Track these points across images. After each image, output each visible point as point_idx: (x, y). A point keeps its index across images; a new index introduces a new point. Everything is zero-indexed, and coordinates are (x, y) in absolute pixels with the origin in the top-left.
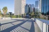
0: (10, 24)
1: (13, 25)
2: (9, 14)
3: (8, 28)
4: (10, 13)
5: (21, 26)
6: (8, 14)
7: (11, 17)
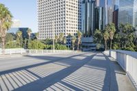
0: (24, 71)
1: (35, 79)
2: (20, 34)
3: (16, 87)
4: (21, 29)
5: (64, 80)
6: (15, 37)
7: (27, 47)
